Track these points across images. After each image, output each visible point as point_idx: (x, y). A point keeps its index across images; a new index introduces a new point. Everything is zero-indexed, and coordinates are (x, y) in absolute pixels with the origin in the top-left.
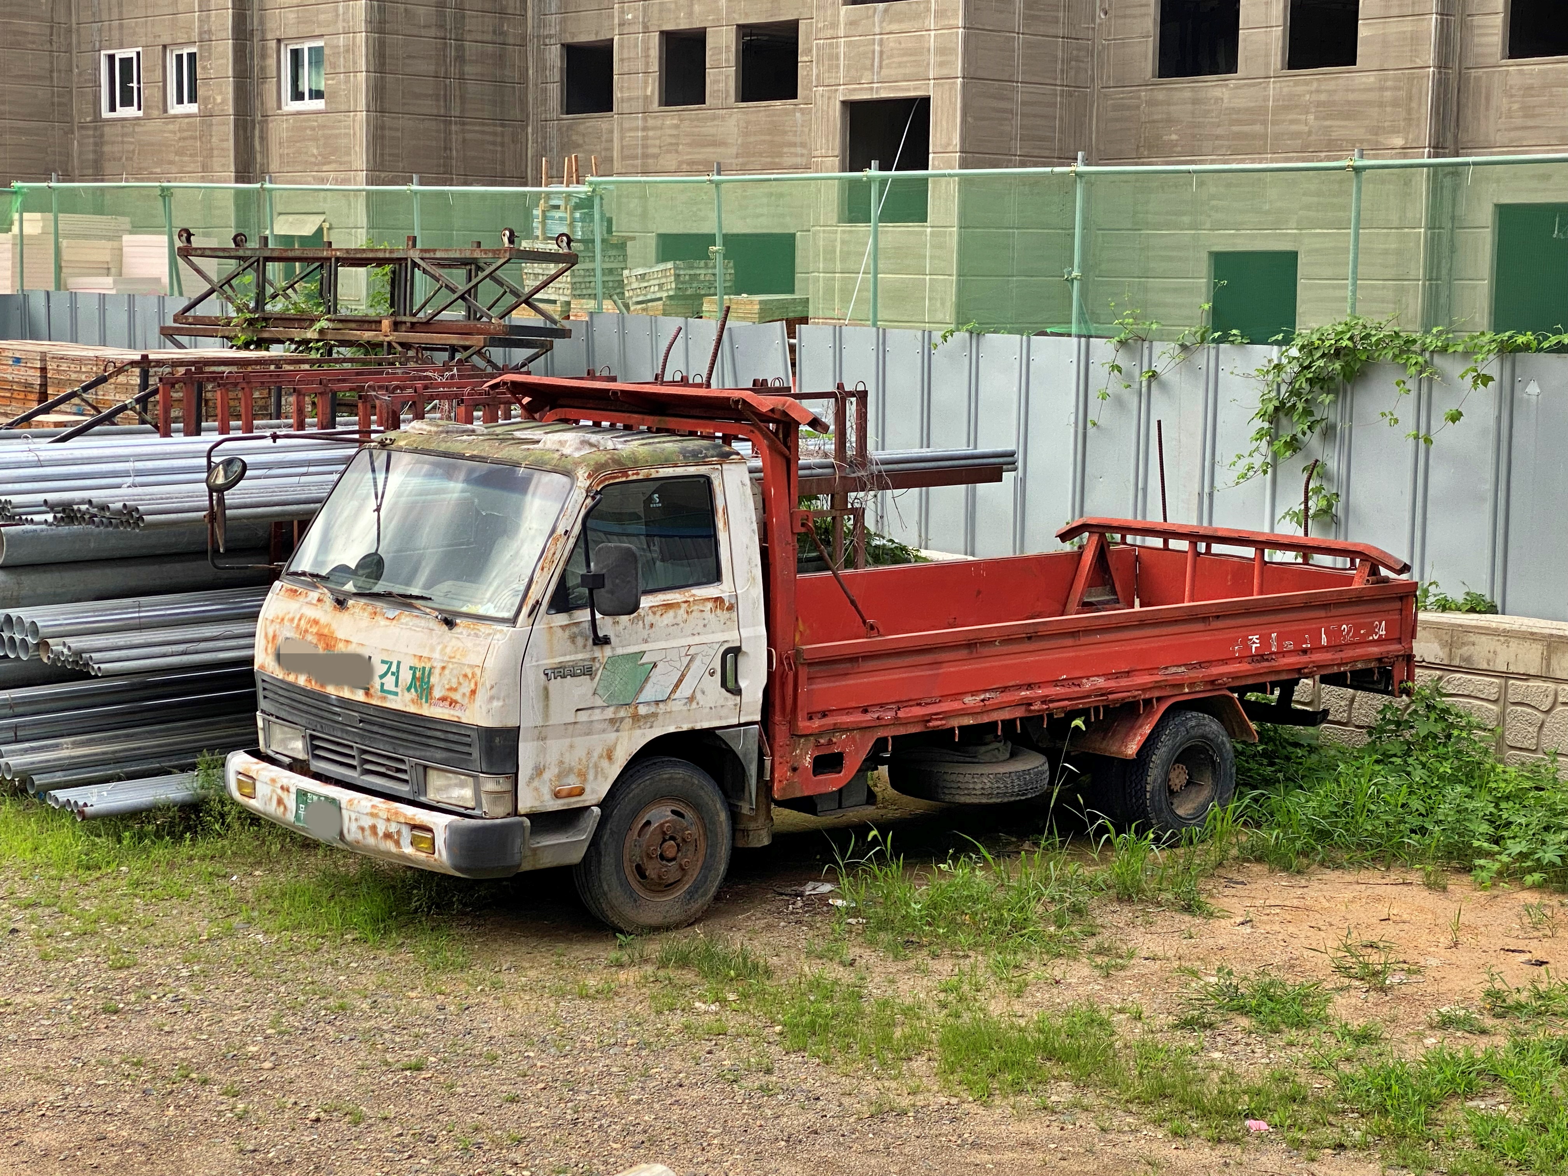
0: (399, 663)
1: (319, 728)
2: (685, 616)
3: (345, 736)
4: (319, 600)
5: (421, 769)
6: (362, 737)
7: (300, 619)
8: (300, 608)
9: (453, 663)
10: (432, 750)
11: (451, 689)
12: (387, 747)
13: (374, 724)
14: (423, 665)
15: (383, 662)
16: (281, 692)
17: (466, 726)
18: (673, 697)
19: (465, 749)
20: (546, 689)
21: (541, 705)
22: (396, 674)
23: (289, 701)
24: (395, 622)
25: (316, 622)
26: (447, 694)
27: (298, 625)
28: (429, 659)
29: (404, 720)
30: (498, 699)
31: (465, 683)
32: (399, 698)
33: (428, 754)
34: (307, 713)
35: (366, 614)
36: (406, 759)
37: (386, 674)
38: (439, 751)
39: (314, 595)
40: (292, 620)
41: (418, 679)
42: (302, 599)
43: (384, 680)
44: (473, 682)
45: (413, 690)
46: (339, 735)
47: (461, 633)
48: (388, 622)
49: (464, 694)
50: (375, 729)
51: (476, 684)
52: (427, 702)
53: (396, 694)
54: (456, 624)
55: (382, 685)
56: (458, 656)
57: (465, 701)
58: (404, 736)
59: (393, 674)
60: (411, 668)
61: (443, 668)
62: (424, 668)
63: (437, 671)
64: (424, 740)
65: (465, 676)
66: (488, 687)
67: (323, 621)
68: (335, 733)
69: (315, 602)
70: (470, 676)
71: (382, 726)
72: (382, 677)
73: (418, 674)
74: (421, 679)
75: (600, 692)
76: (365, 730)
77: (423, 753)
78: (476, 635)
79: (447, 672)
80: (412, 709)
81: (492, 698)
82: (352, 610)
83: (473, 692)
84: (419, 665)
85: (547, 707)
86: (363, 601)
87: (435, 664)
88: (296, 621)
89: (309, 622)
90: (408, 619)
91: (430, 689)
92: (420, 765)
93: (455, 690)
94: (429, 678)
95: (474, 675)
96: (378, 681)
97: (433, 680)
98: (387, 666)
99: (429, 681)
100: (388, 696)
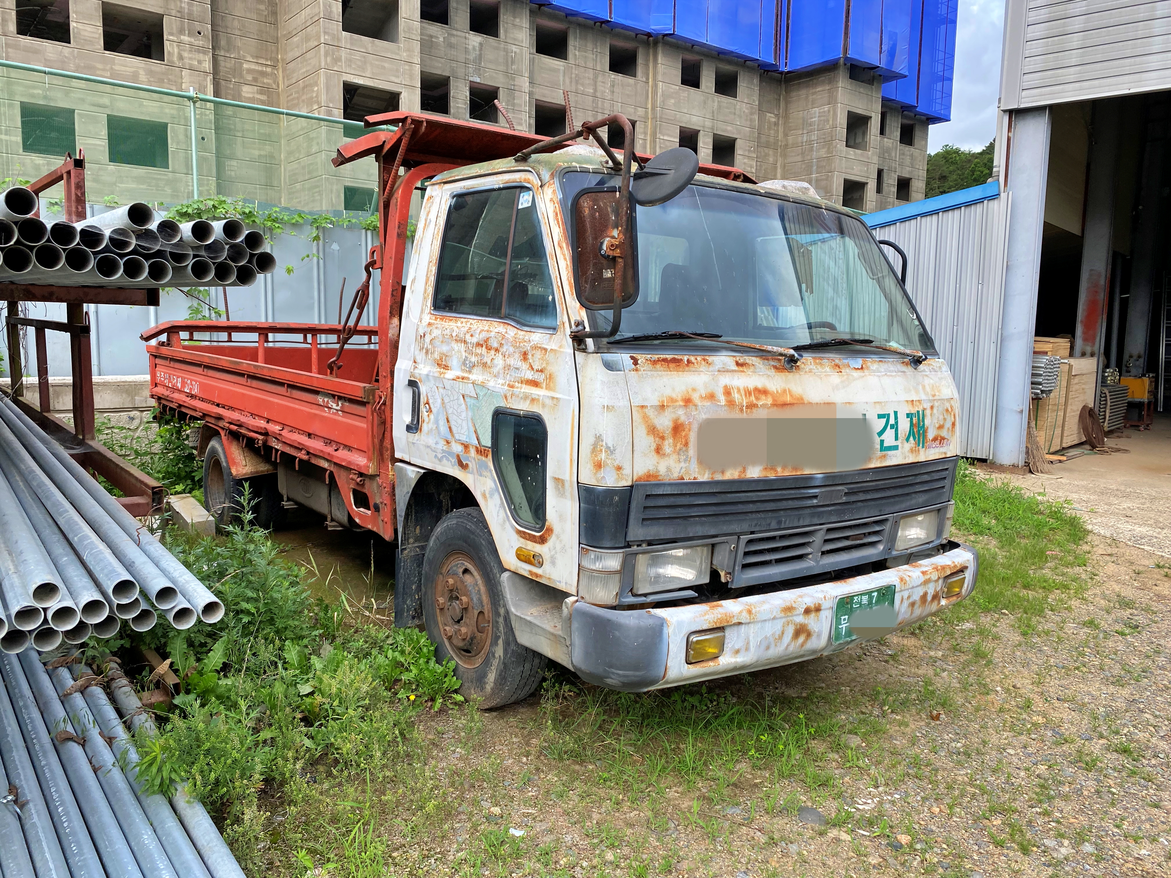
0: (896, 413)
4: (740, 364)
7: (728, 394)
9: (937, 401)
11: (939, 427)
12: (871, 512)
14: (917, 409)
15: (880, 416)
17: (949, 460)
22: (895, 426)
24: (866, 371)
25: (762, 392)
26: (937, 432)
27: (730, 402)
28: (918, 401)
31: (948, 418)
32: (898, 452)
36: (890, 517)
37: (884, 429)
39: (722, 360)
41: (915, 425)
42: (701, 368)
43: (882, 437)
44: (952, 415)
45: (911, 438)
47: (924, 371)
49: (948, 429)
51: (954, 417)
52: (923, 446)
53: (896, 448)
55: (882, 442)
56: (936, 393)
57: (949, 435)
59: (892, 427)
60: (908, 415)
61: (932, 408)
62: (918, 412)
63: (928, 412)
65: (947, 410)
67: (773, 387)
69: (733, 368)
70: (950, 409)
72: (881, 433)
73: (915, 420)
74: (917, 424)
79: (935, 411)
80: (911, 459)
82: (805, 368)
83: (953, 425)
84: (914, 411)
87: (925, 406)
88: (721, 397)
90: (875, 365)
91: (925, 431)
93: (942, 427)
94: (923, 421)
95: (952, 408)
96: (877, 440)
97: (927, 422)
98: (884, 420)
99: (924, 425)
100: (889, 452)
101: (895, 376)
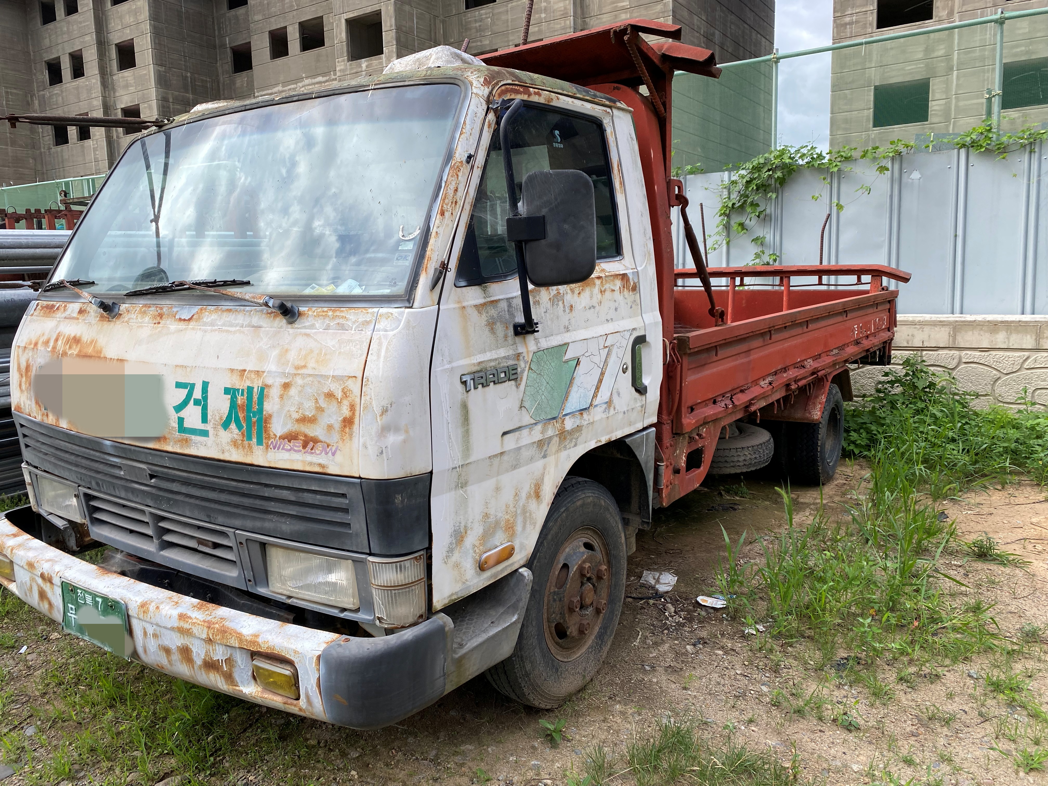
0: (205, 385)
1: (94, 484)
2: (599, 296)
3: (130, 496)
4: (81, 312)
5: (256, 549)
6: (155, 498)
7: (57, 340)
8: (57, 326)
9: (303, 376)
10: (275, 518)
11: (303, 420)
12: (196, 515)
13: (173, 481)
14: (248, 383)
15: (179, 385)
16: (42, 439)
17: (337, 479)
18: (595, 403)
19: (338, 517)
20: (465, 407)
21: (460, 431)
22: (203, 403)
23: (53, 450)
24: (192, 324)
25: (77, 340)
26: (296, 427)
27: (54, 348)
28: (258, 373)
29: (221, 473)
30: (397, 429)
31: (331, 408)
32: (210, 440)
33: (267, 525)
34: (77, 465)
35: (147, 319)
36: (230, 531)
37: (185, 404)
38: (288, 521)
39: (74, 307)
40: (47, 343)
41: (242, 407)
42: (59, 315)
43: (182, 414)
44: (346, 403)
45: (233, 426)
46: (123, 495)
47: (312, 327)
48: (182, 325)
49: (330, 427)
50: (175, 487)
51: (352, 408)
52: (260, 443)
53: (205, 433)
54: (300, 314)
55: (181, 421)
56: (311, 364)
57: (334, 438)
58: (223, 497)
59: (197, 402)
60: (227, 391)
61: (286, 386)
62: (250, 389)
63: (274, 393)
64: (258, 503)
65: (330, 395)
66: (378, 410)
67: (86, 338)
68: (118, 493)
69: (75, 315)
70: (339, 395)
71: (186, 483)
72: (179, 408)
73: (240, 400)
74: (247, 407)
75: (527, 404)
76: (160, 489)
77: (258, 524)
78: (342, 327)
79: (293, 391)
80: (235, 456)
81: (385, 429)
82: (126, 317)
83: (348, 422)
84: (241, 385)
85: (467, 434)
86: (141, 302)
87: (269, 381)
88: (51, 344)
89: (68, 341)
90: (214, 316)
91: (265, 422)
92: (255, 541)
93: (312, 420)
94: (261, 404)
95: (346, 393)
96: (173, 416)
97: (268, 407)
98: (185, 391)
99: (261, 410)
100: (193, 437)
101: (235, 332)
